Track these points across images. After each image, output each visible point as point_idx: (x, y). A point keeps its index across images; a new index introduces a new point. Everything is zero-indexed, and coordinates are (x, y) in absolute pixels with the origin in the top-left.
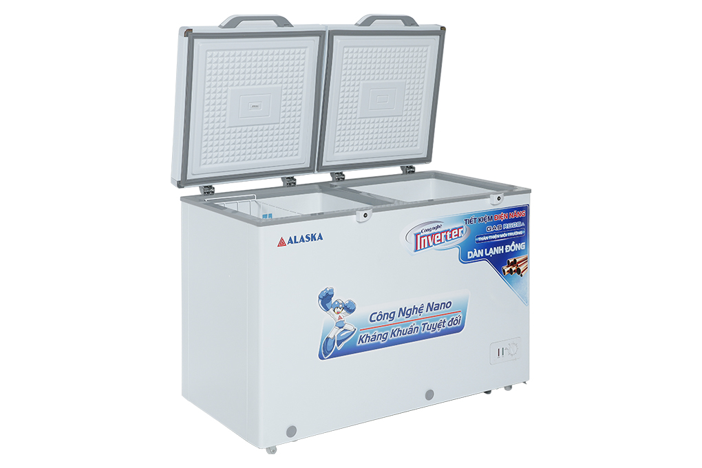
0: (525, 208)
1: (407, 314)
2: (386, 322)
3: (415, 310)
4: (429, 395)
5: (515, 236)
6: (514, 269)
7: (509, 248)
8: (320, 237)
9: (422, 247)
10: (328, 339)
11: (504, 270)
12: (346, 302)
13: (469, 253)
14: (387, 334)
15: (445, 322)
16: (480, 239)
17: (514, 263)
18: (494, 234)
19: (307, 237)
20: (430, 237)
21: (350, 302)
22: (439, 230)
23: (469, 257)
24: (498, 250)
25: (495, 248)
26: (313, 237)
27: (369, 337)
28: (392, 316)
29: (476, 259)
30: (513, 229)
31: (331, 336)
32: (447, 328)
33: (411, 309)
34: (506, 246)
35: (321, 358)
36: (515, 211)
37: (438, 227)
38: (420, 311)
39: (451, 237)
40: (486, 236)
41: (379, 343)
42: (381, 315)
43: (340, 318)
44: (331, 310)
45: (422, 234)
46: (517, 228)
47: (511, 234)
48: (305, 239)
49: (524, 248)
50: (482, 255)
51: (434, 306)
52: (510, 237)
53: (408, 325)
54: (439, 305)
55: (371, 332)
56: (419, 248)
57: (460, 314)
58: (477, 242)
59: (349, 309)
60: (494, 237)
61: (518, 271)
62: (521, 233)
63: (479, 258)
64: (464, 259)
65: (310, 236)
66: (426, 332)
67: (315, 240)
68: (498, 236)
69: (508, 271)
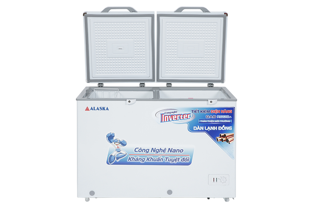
0: (233, 109)
1: (156, 151)
2: (144, 153)
3: (161, 150)
4: (170, 192)
5: (225, 122)
6: (224, 139)
7: (220, 128)
8: (107, 109)
9: (165, 121)
10: (111, 156)
11: (217, 139)
12: (121, 140)
13: (194, 127)
14: (145, 159)
15: (179, 159)
16: (201, 121)
17: (225, 136)
18: (211, 120)
19: (100, 108)
20: (170, 117)
21: (123, 141)
22: (175, 113)
23: (194, 129)
24: (214, 128)
25: (211, 127)
26: (104, 109)
27: (134, 159)
28: (147, 151)
29: (198, 131)
30: (223, 118)
31: (113, 155)
32: (180, 162)
33: (159, 150)
34: (219, 127)
35: (108, 164)
36: (225, 110)
37: (175, 112)
38: (164, 151)
39: (183, 118)
40: (205, 120)
41: (140, 162)
42: (141, 150)
43: (118, 147)
44: (113, 143)
45: (165, 114)
46: (226, 118)
47: (222, 121)
48: (99, 109)
49: (231, 129)
50: (203, 129)
51: (173, 150)
52: (221, 122)
53: (157, 157)
54: (175, 150)
55: (135, 157)
56: (163, 121)
57: (188, 156)
58: (200, 122)
59: (123, 144)
60: (211, 121)
61: (227, 141)
62: (229, 121)
63: (200, 131)
64: (191, 129)
65: (102, 108)
66: (167, 162)
67: (105, 110)
68: (214, 121)
69: (220, 140)
